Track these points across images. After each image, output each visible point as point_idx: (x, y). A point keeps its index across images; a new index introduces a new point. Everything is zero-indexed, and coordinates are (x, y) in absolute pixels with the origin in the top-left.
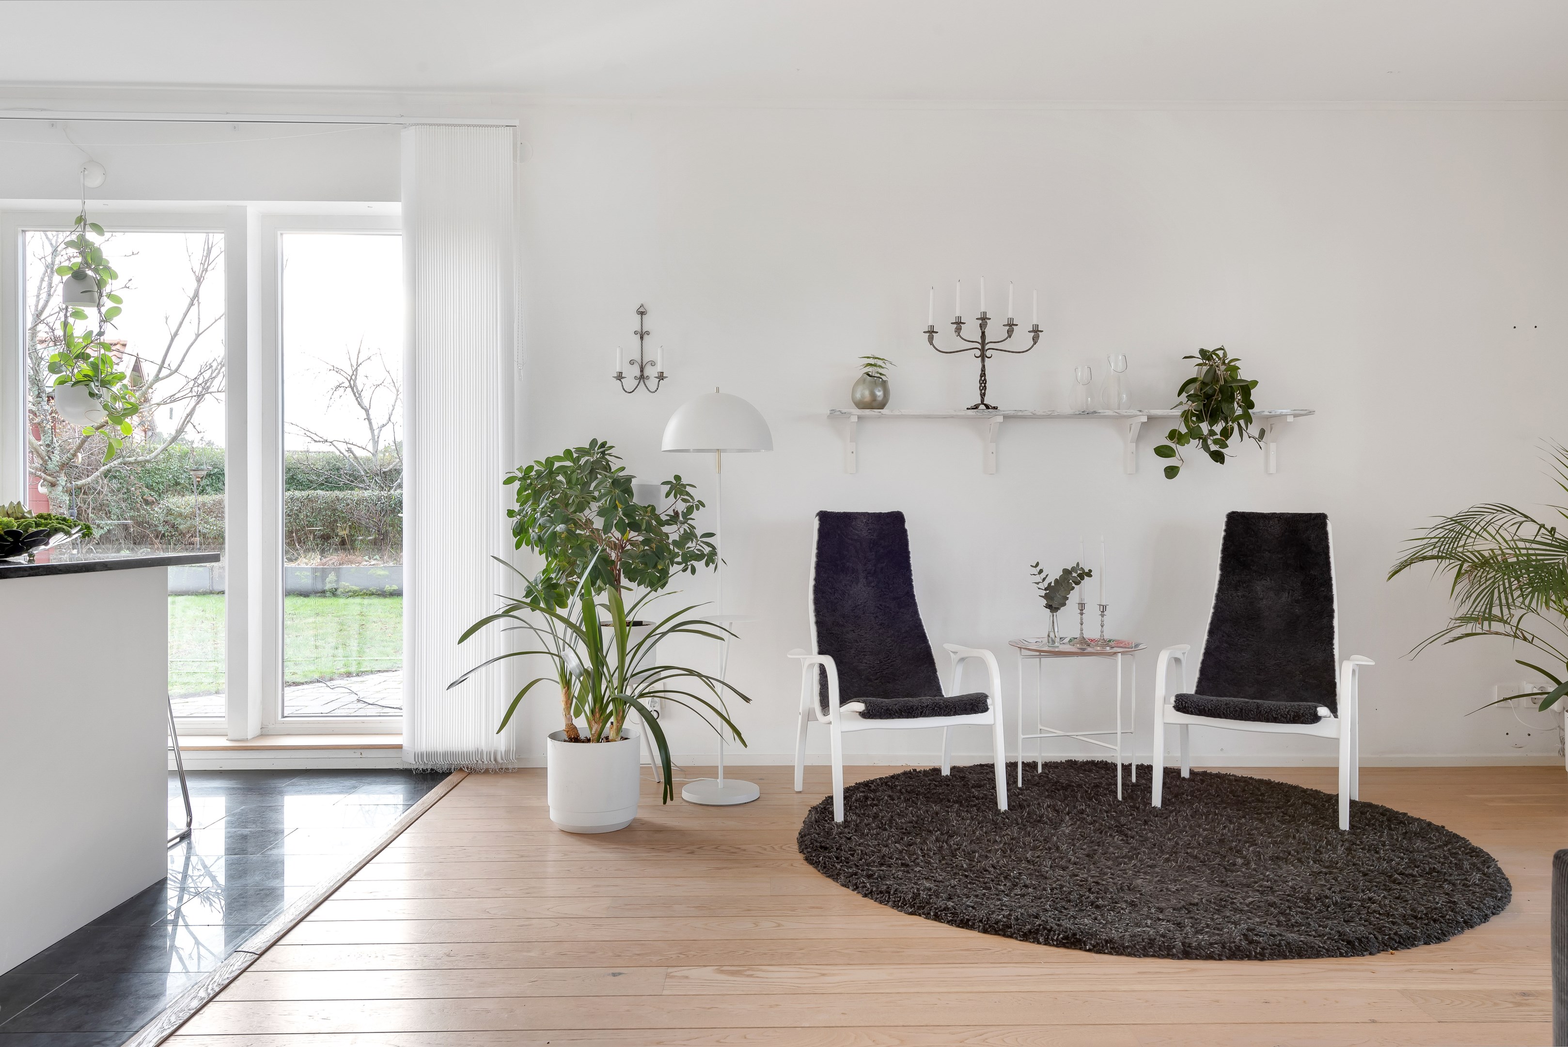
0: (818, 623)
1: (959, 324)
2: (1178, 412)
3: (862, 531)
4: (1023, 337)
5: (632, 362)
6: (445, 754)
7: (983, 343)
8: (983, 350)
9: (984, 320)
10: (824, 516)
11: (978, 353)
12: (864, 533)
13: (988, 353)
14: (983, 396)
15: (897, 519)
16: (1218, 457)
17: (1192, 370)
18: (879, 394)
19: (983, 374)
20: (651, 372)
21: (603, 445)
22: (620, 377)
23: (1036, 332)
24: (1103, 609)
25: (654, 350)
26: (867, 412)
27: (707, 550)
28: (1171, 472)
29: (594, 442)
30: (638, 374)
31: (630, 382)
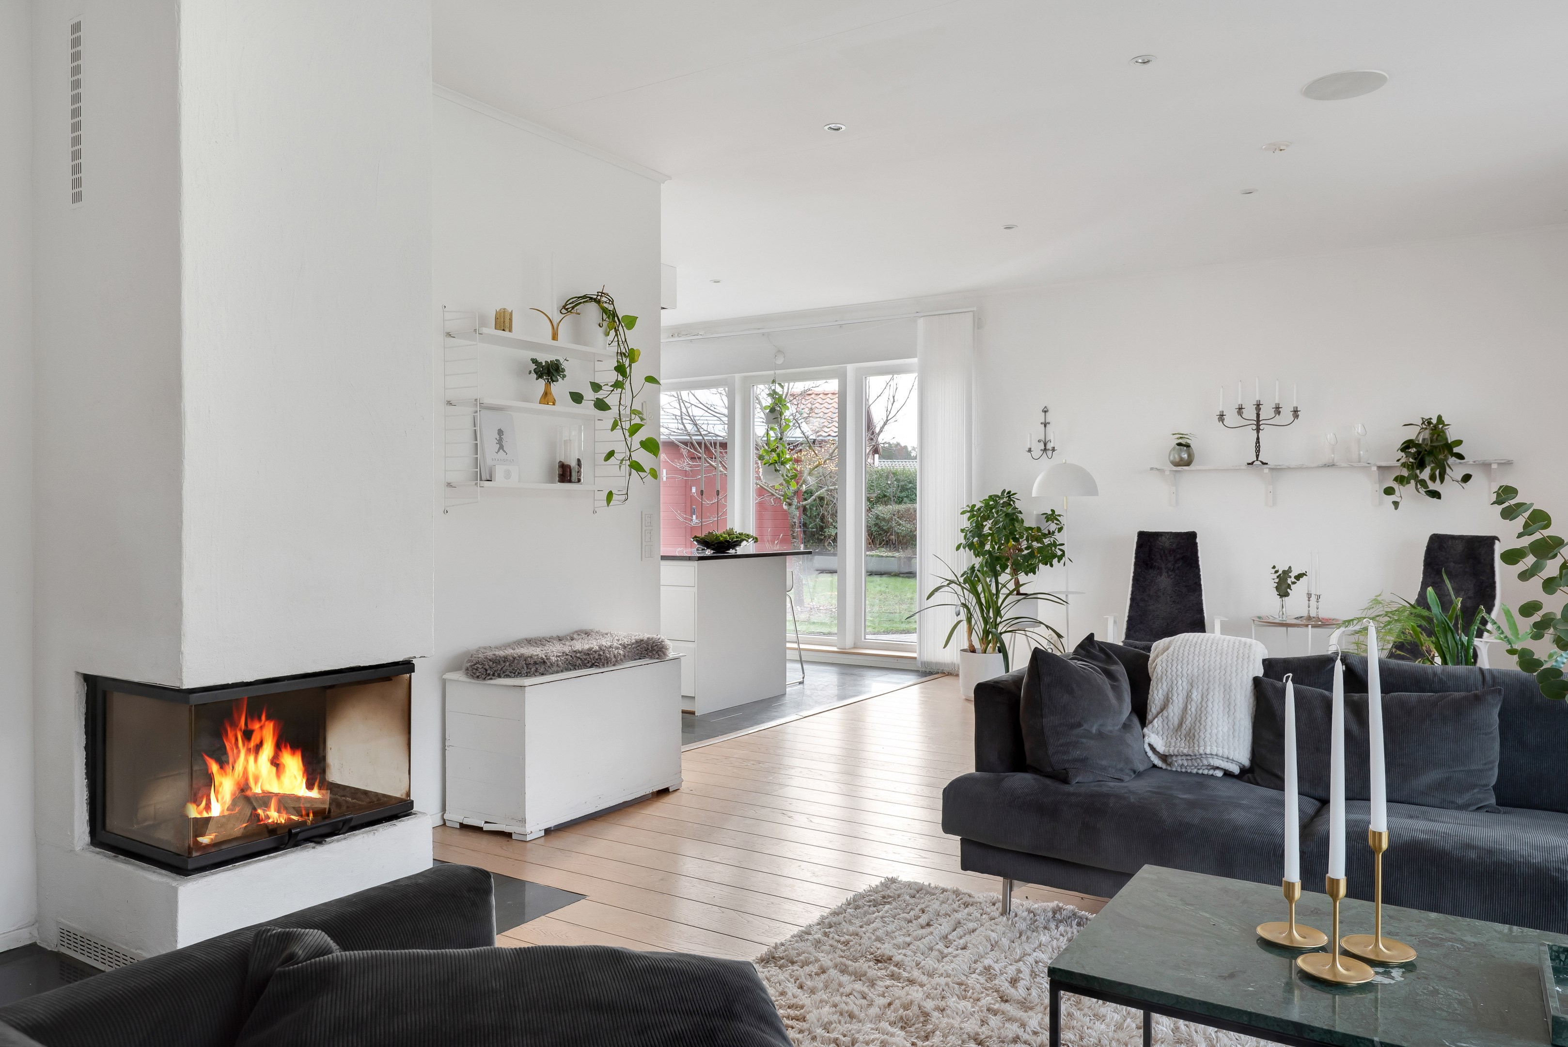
0: (1132, 599)
1: (1240, 410)
2: (1399, 464)
3: (1166, 543)
4: (1286, 415)
5: (1039, 441)
6: (937, 664)
7: (1258, 420)
8: (1258, 425)
9: (1258, 406)
10: (1141, 535)
11: (1255, 427)
12: (1167, 545)
13: (1261, 427)
14: (1257, 456)
15: (1192, 536)
16: (1435, 495)
17: (1412, 434)
18: (1185, 456)
19: (1258, 439)
20: (1049, 446)
21: (1009, 492)
22: (1030, 450)
23: (1296, 413)
24: (1319, 597)
25: (1051, 434)
26: (1180, 468)
27: (1059, 553)
28: (1396, 504)
29: (1004, 491)
30: (1043, 448)
31: (1037, 452)
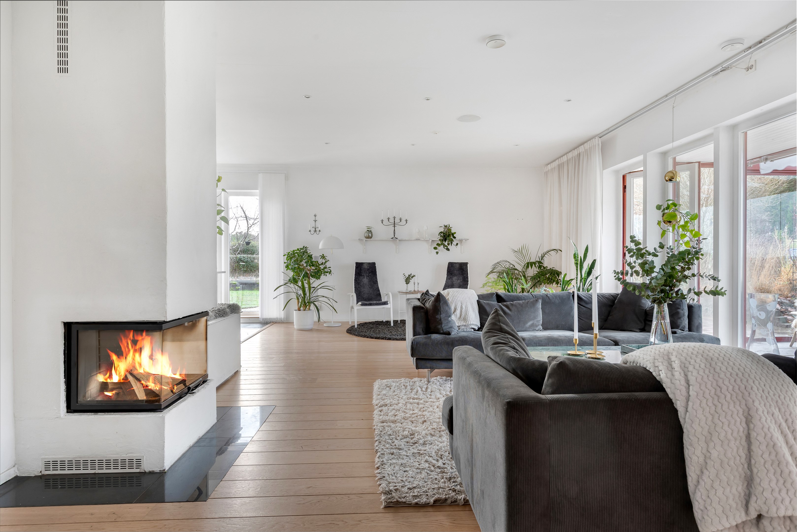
0: (355, 287)
1: (389, 219)
2: (438, 239)
3: (366, 266)
4: (403, 222)
5: (313, 227)
6: (269, 319)
7: (394, 223)
8: (394, 225)
9: (394, 218)
10: (357, 263)
11: (393, 226)
12: (366, 267)
13: (396, 226)
14: (394, 235)
15: (374, 264)
16: (448, 249)
17: (442, 230)
18: (370, 235)
19: (394, 229)
20: (317, 230)
21: (306, 247)
22: (310, 231)
23: (406, 221)
24: (418, 284)
25: (318, 224)
26: (367, 239)
27: (329, 271)
28: (437, 253)
29: (304, 247)
30: (314, 230)
31: (312, 232)
